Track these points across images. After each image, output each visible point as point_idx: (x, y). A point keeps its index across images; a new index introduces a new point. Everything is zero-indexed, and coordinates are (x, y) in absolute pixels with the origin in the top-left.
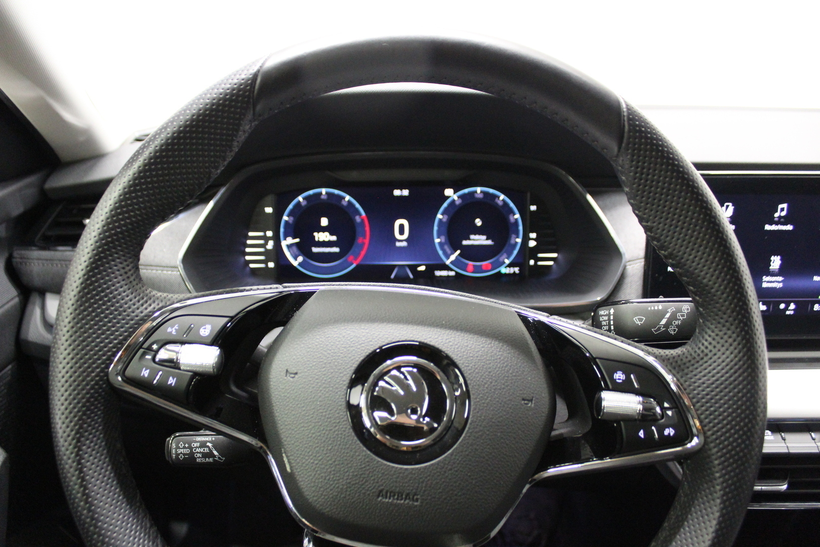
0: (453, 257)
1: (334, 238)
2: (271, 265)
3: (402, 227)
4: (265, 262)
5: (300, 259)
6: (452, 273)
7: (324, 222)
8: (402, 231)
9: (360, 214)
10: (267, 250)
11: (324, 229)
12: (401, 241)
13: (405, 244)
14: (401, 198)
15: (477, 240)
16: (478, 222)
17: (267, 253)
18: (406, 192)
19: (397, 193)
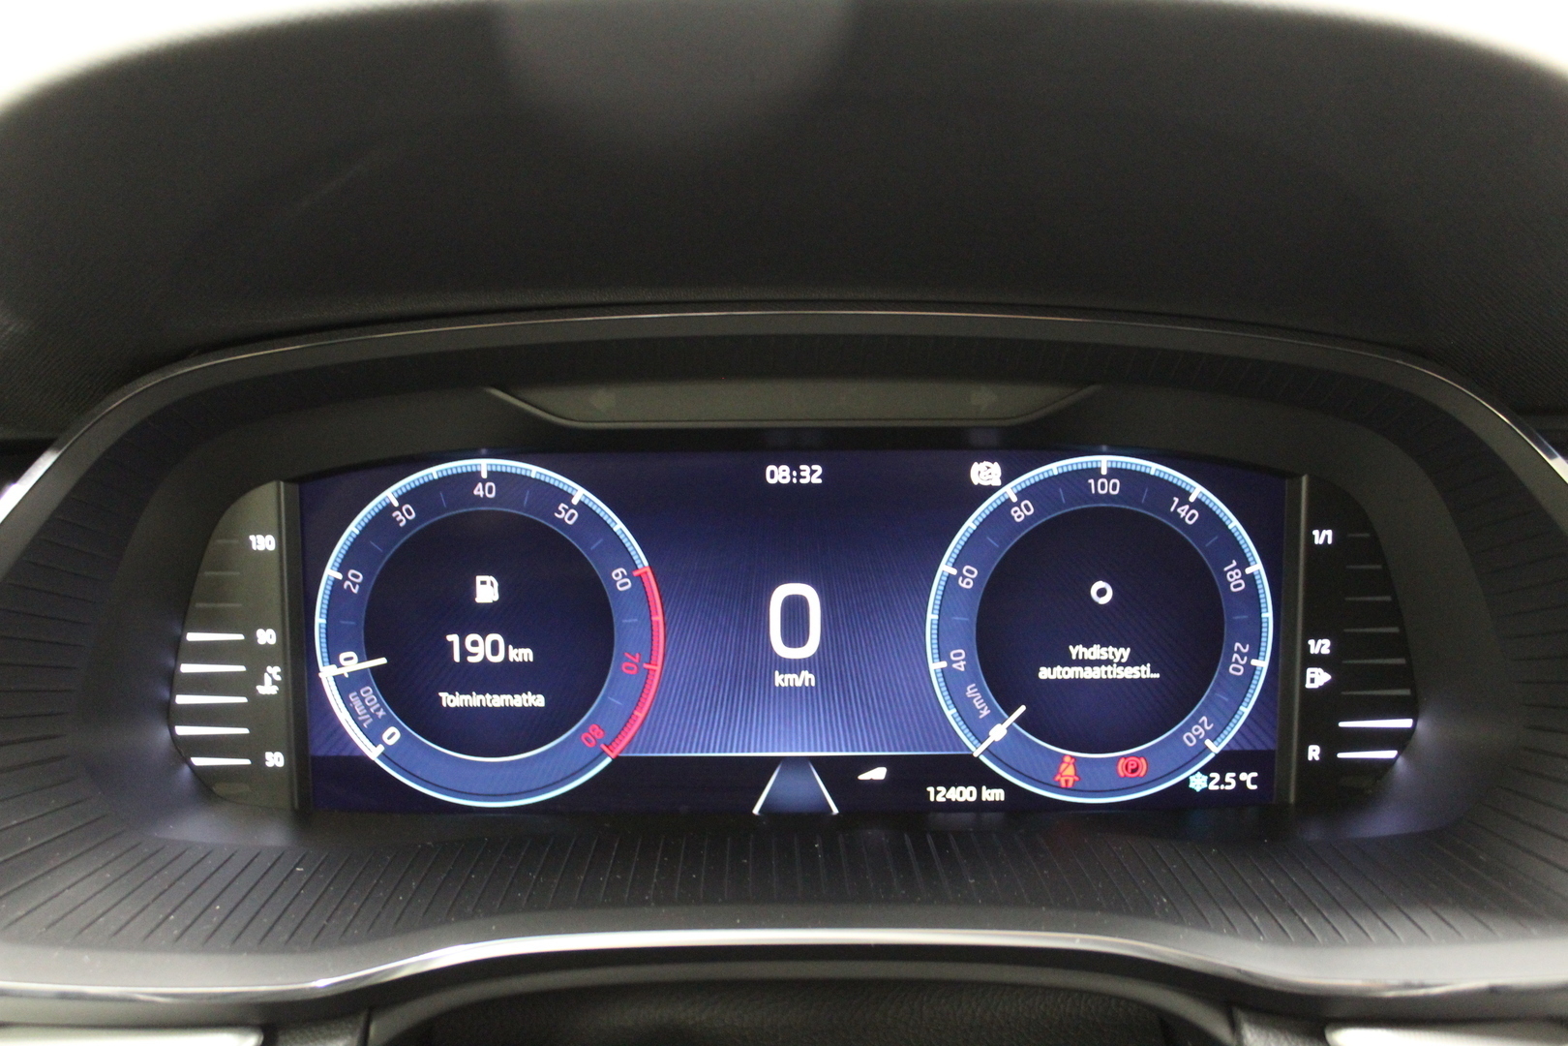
0: (998, 733)
1: (524, 654)
2: (275, 759)
3: (795, 609)
4: (251, 747)
5: (392, 735)
6: (997, 795)
7: (487, 591)
8: (795, 631)
9: (630, 564)
10: (257, 700)
11: (483, 620)
12: (794, 666)
13: (806, 678)
14: (794, 491)
15: (1098, 663)
16: (1102, 592)
17: (255, 712)
18: (812, 475)
19: (779, 474)
